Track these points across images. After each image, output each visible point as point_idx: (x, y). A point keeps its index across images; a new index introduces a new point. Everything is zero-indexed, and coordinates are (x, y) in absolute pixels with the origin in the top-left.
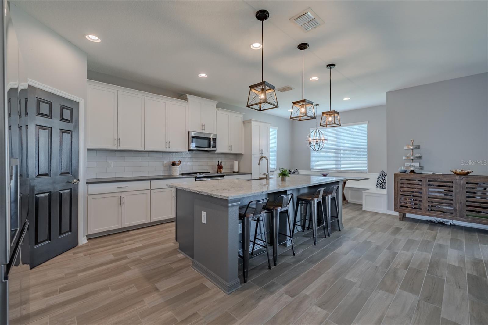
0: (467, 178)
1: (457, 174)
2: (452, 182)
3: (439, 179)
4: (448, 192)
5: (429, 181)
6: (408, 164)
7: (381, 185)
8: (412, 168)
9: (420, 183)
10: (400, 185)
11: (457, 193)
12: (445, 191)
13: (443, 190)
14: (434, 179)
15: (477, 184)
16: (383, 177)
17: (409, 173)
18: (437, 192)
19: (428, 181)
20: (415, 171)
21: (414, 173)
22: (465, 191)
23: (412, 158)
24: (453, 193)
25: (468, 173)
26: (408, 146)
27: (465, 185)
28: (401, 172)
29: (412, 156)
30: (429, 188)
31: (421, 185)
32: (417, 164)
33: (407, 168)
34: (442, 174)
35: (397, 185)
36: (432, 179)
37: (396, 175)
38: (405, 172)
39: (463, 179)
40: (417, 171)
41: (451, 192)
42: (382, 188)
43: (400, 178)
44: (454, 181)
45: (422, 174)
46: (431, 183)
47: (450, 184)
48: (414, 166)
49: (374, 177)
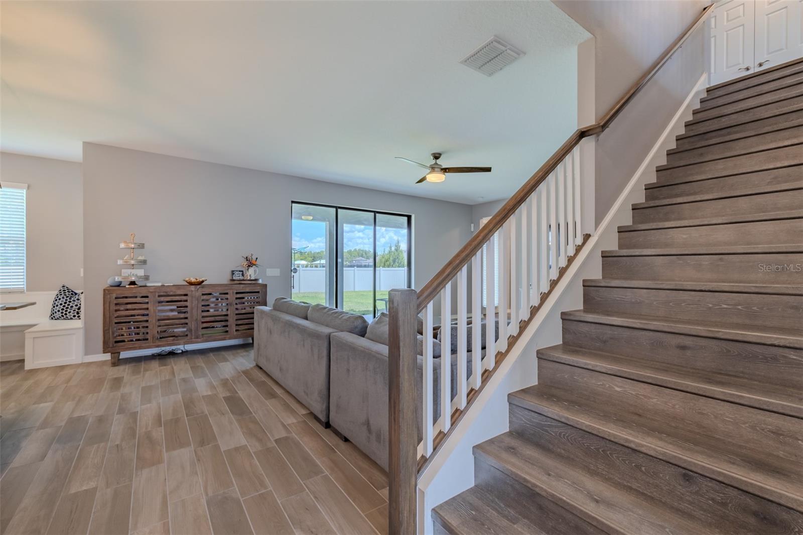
0: (203, 287)
1: (191, 284)
2: (186, 295)
3: (171, 291)
4: (182, 309)
5: (159, 296)
6: (126, 272)
7: (62, 313)
8: (133, 279)
9: (146, 300)
10: (113, 308)
11: (192, 309)
12: (178, 307)
13: (175, 307)
14: (166, 292)
15: (210, 294)
16: (67, 297)
17: (127, 286)
18: (169, 310)
19: (157, 296)
20: (136, 283)
21: (136, 286)
22: (200, 305)
23: (133, 262)
24: (188, 309)
25: (203, 282)
26: (125, 242)
27: (201, 297)
28: (111, 286)
29: (132, 259)
30: (159, 306)
31: (147, 303)
32: (141, 272)
33: (125, 278)
34: (173, 286)
35: (108, 308)
36: (164, 292)
37: (107, 292)
38: (119, 285)
39: (198, 289)
40: (139, 283)
41: (186, 308)
42: (64, 319)
43: (114, 296)
44: (189, 293)
45: (146, 286)
46: (162, 299)
47: (184, 298)
48: (136, 275)
49: (46, 299)
